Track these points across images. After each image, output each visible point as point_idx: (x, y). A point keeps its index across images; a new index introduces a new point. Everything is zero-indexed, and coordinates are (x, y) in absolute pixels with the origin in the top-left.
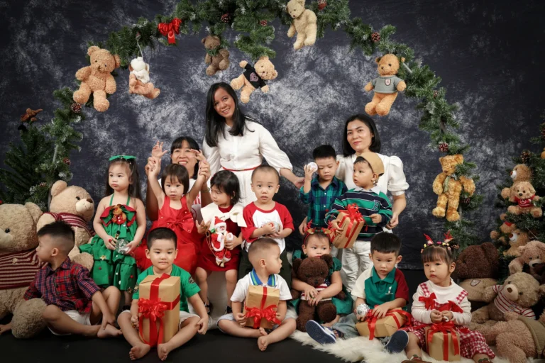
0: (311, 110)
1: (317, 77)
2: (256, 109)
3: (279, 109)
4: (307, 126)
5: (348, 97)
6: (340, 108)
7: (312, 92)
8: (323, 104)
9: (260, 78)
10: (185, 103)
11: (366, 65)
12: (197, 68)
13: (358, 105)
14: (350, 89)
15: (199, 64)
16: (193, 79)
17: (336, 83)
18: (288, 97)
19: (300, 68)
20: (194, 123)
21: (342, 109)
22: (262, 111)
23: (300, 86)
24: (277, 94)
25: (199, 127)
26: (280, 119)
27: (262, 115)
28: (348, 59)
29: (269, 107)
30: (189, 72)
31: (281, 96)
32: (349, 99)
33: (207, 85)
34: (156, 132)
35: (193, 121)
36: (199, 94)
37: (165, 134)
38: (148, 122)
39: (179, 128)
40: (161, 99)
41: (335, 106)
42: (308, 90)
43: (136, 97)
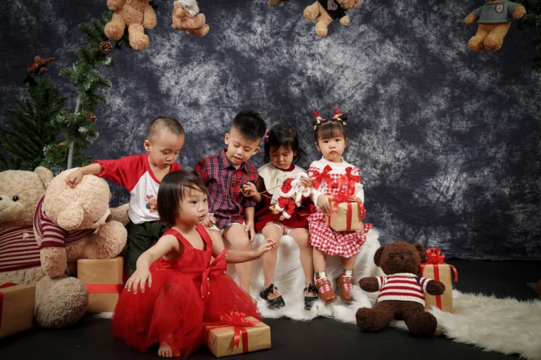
0: (367, 71)
1: (374, 32)
2: (301, 71)
3: (329, 71)
4: (363, 91)
5: (411, 55)
6: (401, 69)
7: (368, 49)
8: (381, 64)
9: (339, 5)
10: (217, 64)
11: (433, 17)
12: (231, 21)
13: (423, 64)
14: (414, 46)
15: (234, 16)
16: (226, 35)
17: (397, 38)
18: (340, 55)
19: (354, 21)
20: (228, 88)
21: (404, 70)
22: (309, 73)
23: (353, 42)
24: (326, 52)
25: (233, 92)
26: (330, 82)
27: (308, 77)
28: (411, 10)
29: (317, 68)
30: (221, 27)
31: (331, 54)
32: (413, 57)
33: (243, 41)
34: (182, 99)
35: (226, 86)
36: (233, 52)
37: (192, 101)
38: (172, 86)
39: (209, 93)
40: (187, 58)
41: (396, 66)
42: (364, 48)
43: (157, 57)
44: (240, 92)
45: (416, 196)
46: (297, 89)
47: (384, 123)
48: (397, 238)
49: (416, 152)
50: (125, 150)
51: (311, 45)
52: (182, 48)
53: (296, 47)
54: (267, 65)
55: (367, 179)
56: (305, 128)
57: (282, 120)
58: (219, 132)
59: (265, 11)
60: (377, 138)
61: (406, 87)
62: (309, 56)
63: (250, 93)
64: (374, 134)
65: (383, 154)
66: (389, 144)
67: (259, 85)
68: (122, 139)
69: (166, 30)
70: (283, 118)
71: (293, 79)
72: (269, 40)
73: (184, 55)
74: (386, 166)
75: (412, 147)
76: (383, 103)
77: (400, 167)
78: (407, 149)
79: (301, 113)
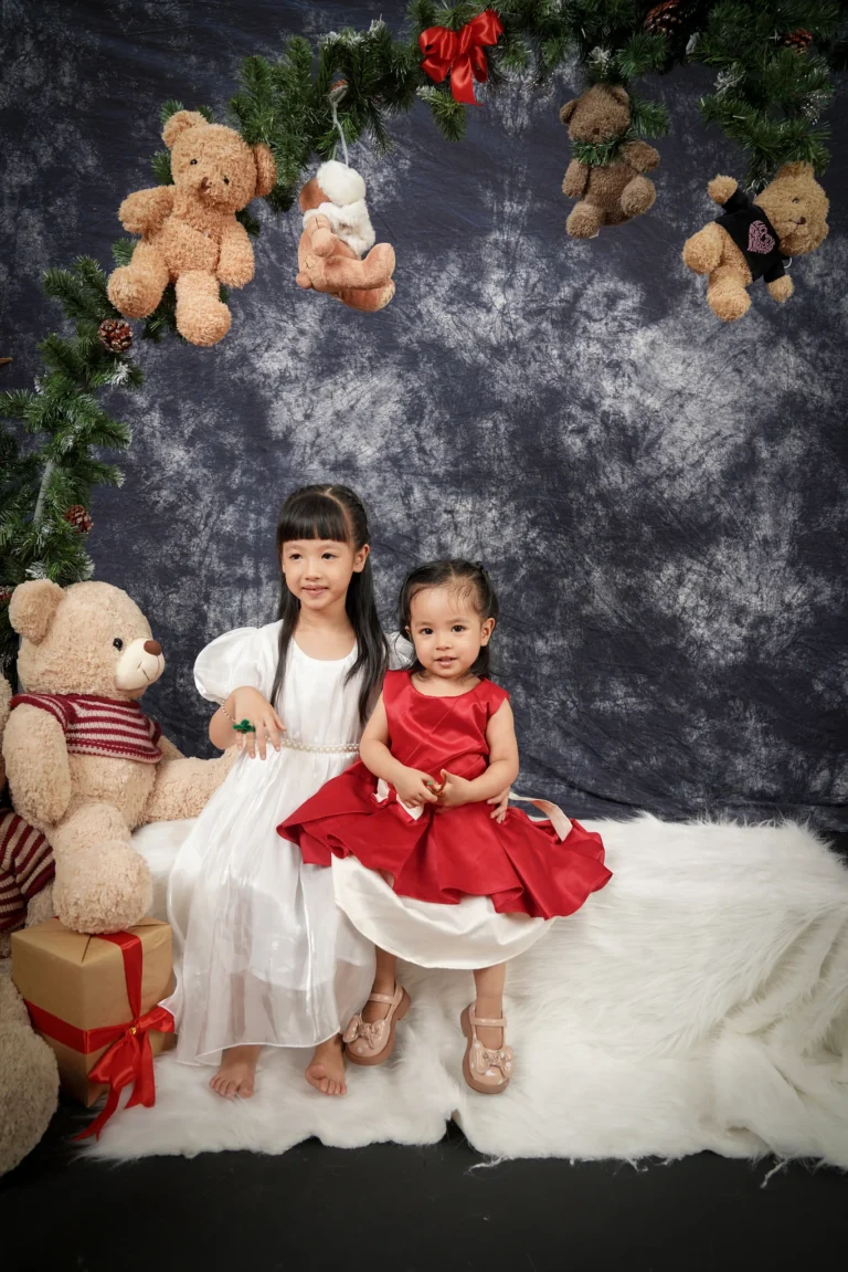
0: (736, 406)
1: (755, 319)
2: (589, 399)
3: (652, 402)
4: (723, 451)
5: (833, 375)
6: (810, 406)
7: (740, 358)
8: (767, 393)
10: (400, 376)
12: (435, 279)
14: (839, 356)
15: (441, 269)
16: (424, 311)
18: (677, 368)
20: (423, 431)
21: (816, 409)
22: (607, 404)
23: (708, 340)
24: (648, 360)
25: (435, 441)
26: (652, 426)
27: (606, 414)
29: (625, 395)
30: (412, 290)
31: (657, 366)
32: (835, 382)
33: (461, 326)
34: (317, 453)
35: (419, 425)
36: (437, 351)
37: (341, 458)
38: (299, 423)
39: (381, 442)
40: (333, 360)
41: (799, 399)
42: (731, 354)
43: (266, 355)
44: (449, 442)
45: (819, 687)
46: (578, 441)
47: (765, 526)
48: (771, 776)
49: (828, 591)
50: (190, 563)
51: (613, 342)
52: (322, 336)
53: (581, 346)
54: (514, 382)
55: (718, 647)
56: (592, 529)
57: (541, 509)
58: (398, 529)
59: (514, 258)
60: (748, 557)
61: (818, 448)
62: (608, 366)
63: (473, 444)
64: (741, 548)
65: (757, 593)
66: (774, 571)
67: (493, 429)
68: (184, 539)
69: (288, 296)
70: (542, 504)
71: (571, 417)
72: (519, 327)
73: (326, 355)
74: (763, 620)
75: (820, 581)
76: (766, 481)
77: (790, 623)
78: (809, 586)
79: (583, 494)
